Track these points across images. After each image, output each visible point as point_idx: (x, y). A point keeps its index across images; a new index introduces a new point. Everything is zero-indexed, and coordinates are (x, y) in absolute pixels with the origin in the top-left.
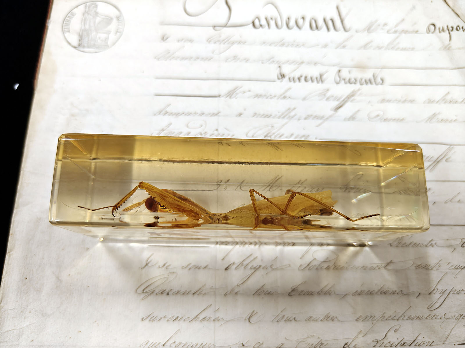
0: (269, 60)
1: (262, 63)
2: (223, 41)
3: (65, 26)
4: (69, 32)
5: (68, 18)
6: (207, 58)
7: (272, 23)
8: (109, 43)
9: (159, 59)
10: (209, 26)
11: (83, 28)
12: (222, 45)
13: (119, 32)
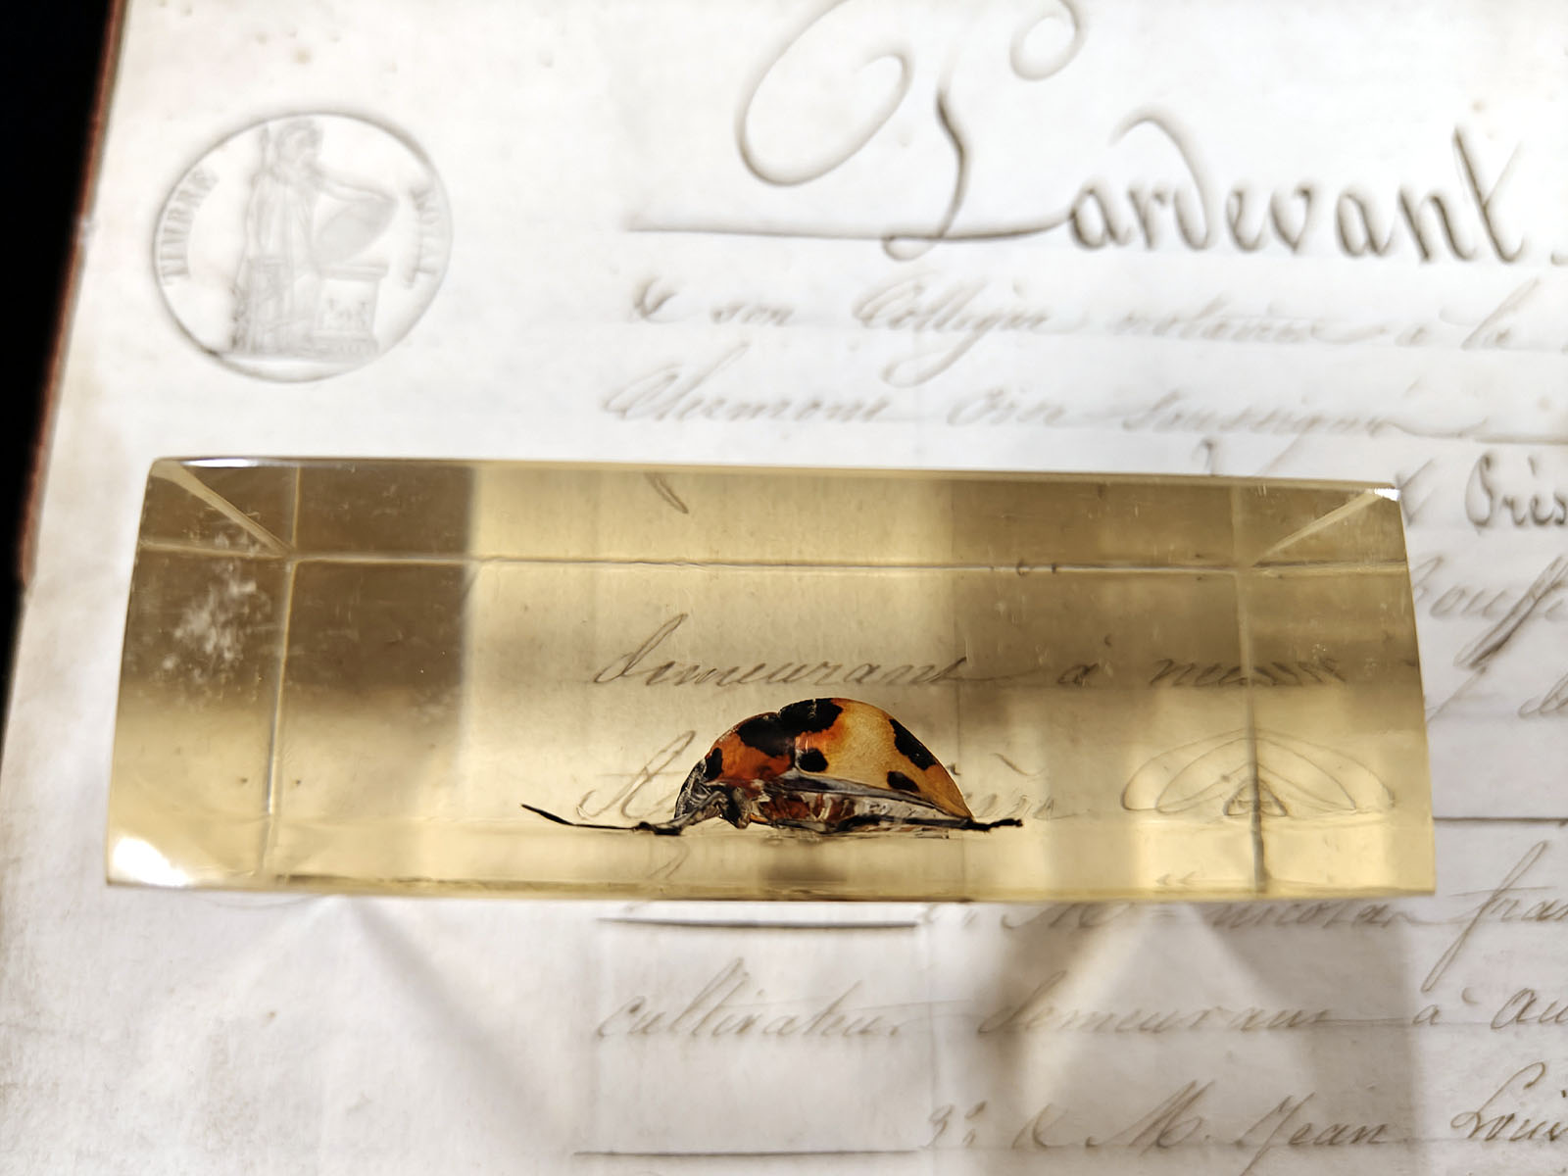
0: (1157, 408)
1: (1126, 426)
2: (933, 311)
3: (165, 242)
4: (183, 272)
5: (178, 199)
6: (858, 406)
7: (1164, 218)
8: (381, 328)
9: (623, 412)
10: (865, 237)
11: (252, 252)
12: (930, 336)
13: (426, 271)
